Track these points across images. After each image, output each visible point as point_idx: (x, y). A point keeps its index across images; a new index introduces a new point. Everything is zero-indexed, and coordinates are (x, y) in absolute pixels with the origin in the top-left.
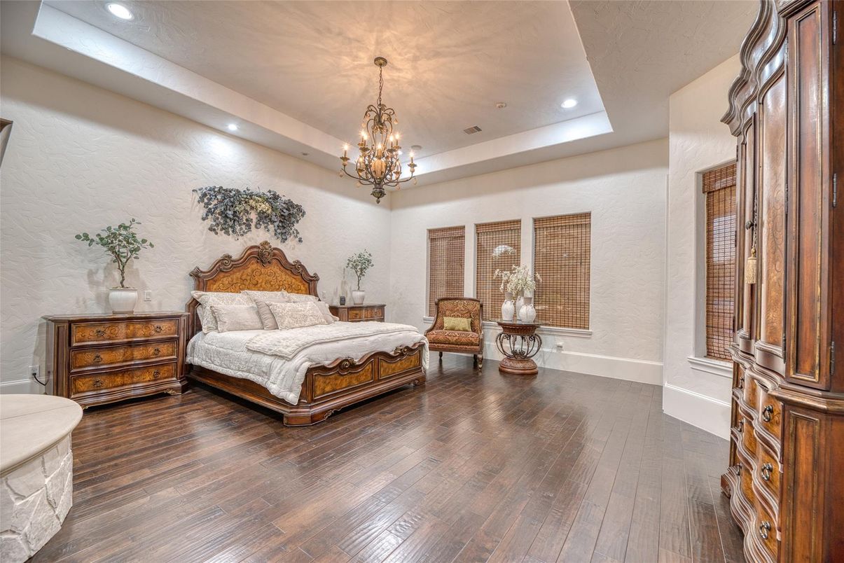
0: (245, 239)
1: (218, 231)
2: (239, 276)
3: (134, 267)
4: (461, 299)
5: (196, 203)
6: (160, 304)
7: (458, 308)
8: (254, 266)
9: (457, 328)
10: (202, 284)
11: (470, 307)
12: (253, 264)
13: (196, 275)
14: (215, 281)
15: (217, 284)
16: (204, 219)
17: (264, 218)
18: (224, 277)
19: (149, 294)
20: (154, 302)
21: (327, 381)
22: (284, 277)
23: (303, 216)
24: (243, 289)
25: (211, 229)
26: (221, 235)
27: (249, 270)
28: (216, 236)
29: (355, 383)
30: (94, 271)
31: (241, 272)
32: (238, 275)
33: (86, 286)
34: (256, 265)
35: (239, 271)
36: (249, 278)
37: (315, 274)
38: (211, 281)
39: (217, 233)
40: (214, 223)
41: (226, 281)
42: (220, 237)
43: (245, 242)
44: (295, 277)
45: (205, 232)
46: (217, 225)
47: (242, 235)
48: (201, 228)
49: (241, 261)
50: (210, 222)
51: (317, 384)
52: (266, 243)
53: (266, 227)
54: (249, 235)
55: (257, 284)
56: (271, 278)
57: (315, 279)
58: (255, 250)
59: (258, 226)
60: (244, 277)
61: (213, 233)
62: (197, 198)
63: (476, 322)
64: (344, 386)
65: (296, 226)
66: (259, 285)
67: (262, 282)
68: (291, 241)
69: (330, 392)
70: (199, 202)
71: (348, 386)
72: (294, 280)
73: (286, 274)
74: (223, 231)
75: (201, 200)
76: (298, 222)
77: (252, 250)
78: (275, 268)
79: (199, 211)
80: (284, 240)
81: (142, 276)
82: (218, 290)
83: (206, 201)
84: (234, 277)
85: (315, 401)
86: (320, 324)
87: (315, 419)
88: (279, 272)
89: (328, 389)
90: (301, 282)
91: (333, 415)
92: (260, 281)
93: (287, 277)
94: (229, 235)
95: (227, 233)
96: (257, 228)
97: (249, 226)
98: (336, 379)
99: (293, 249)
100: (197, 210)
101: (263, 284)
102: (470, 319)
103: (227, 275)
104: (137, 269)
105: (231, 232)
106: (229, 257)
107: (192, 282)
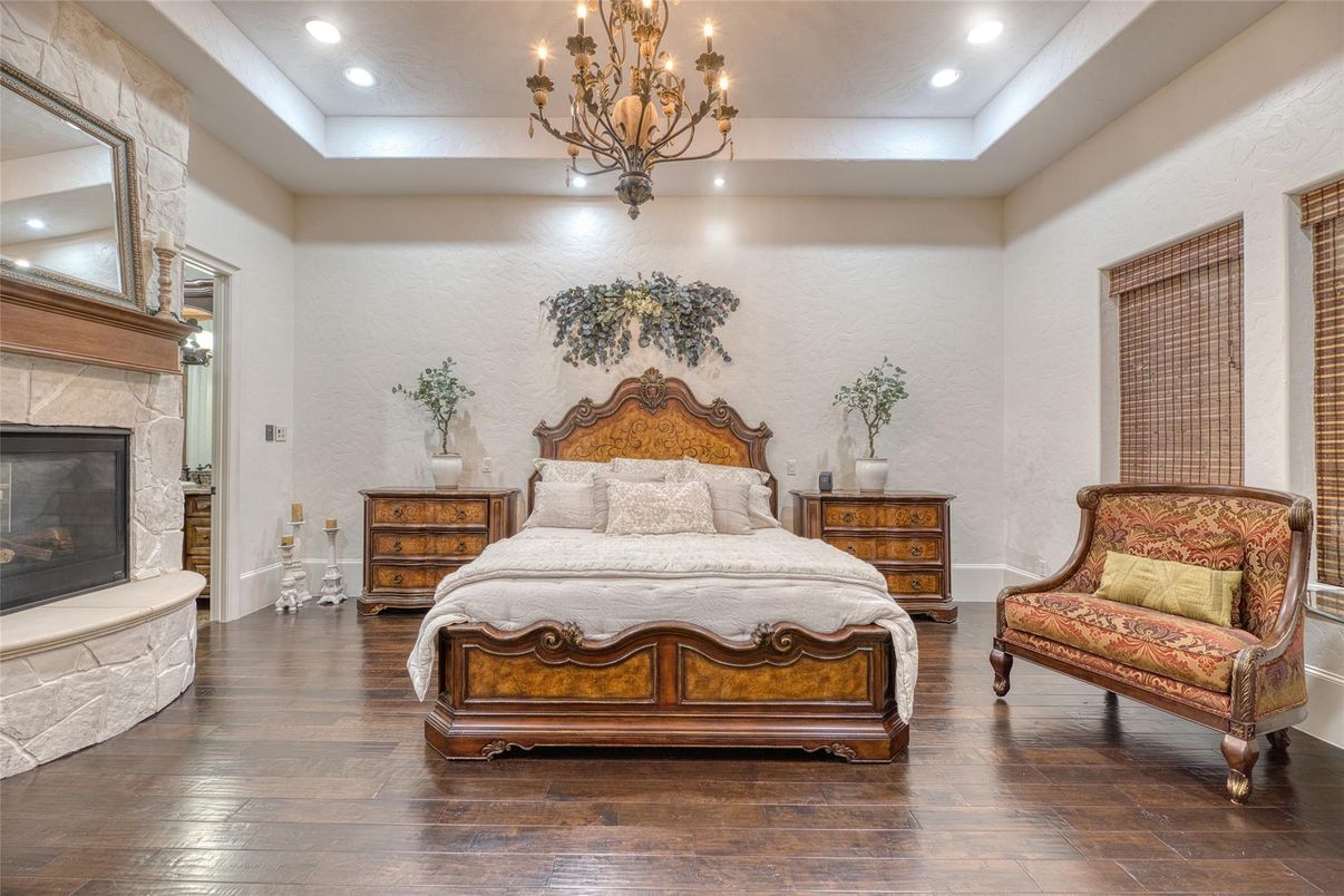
0: (623, 368)
1: (579, 361)
2: (608, 434)
3: (471, 425)
4: (1213, 493)
5: (545, 320)
6: (501, 479)
7: (1192, 525)
8: (634, 415)
9: (1151, 599)
10: (548, 448)
11: (1249, 527)
12: (631, 411)
13: (542, 433)
14: (571, 443)
15: (573, 448)
16: (556, 345)
17: (651, 326)
18: (584, 435)
19: (488, 463)
20: (494, 475)
21: (505, 670)
22: (692, 432)
23: (733, 309)
24: (613, 456)
25: (567, 359)
26: (583, 367)
27: (626, 423)
28: (575, 369)
29: (589, 692)
30: (430, 432)
31: (612, 425)
32: (607, 431)
33: (423, 451)
34: (637, 412)
35: (608, 425)
36: (624, 435)
37: (763, 424)
38: (565, 442)
39: (576, 365)
40: (571, 349)
41: (587, 441)
42: (583, 370)
43: (622, 373)
44: (717, 431)
45: (559, 364)
46: (576, 351)
47: (617, 362)
48: (553, 359)
49: (608, 407)
50: (565, 348)
51: (473, 668)
52: (652, 371)
53: (656, 342)
54: (627, 360)
55: (640, 446)
56: (665, 435)
57: (764, 433)
58: (633, 385)
59: (644, 342)
60: (616, 435)
61: (570, 364)
62: (547, 313)
63: (1268, 591)
64: (553, 691)
65: (718, 331)
66: (643, 449)
67: (649, 443)
68: (710, 361)
69: (511, 697)
70: (549, 319)
71: (568, 697)
72: (714, 439)
73: (697, 426)
74: (587, 359)
75: (553, 315)
76: (721, 322)
77: (628, 387)
78: (672, 417)
79: (550, 332)
80: (694, 362)
81: (480, 437)
82: (576, 457)
83: (559, 315)
84: (600, 434)
85: (469, 707)
86: (693, 530)
87: (456, 748)
88: (682, 423)
89: (505, 688)
90: (729, 441)
91: (505, 755)
92: (644, 442)
93: (699, 431)
94: (595, 364)
95: (593, 362)
96: (641, 346)
97: (625, 347)
98: (529, 670)
99: (716, 376)
100: (547, 332)
101: (652, 445)
102: (1234, 576)
103: (588, 431)
104: (474, 428)
105: (598, 360)
106: (587, 401)
107: (536, 443)
